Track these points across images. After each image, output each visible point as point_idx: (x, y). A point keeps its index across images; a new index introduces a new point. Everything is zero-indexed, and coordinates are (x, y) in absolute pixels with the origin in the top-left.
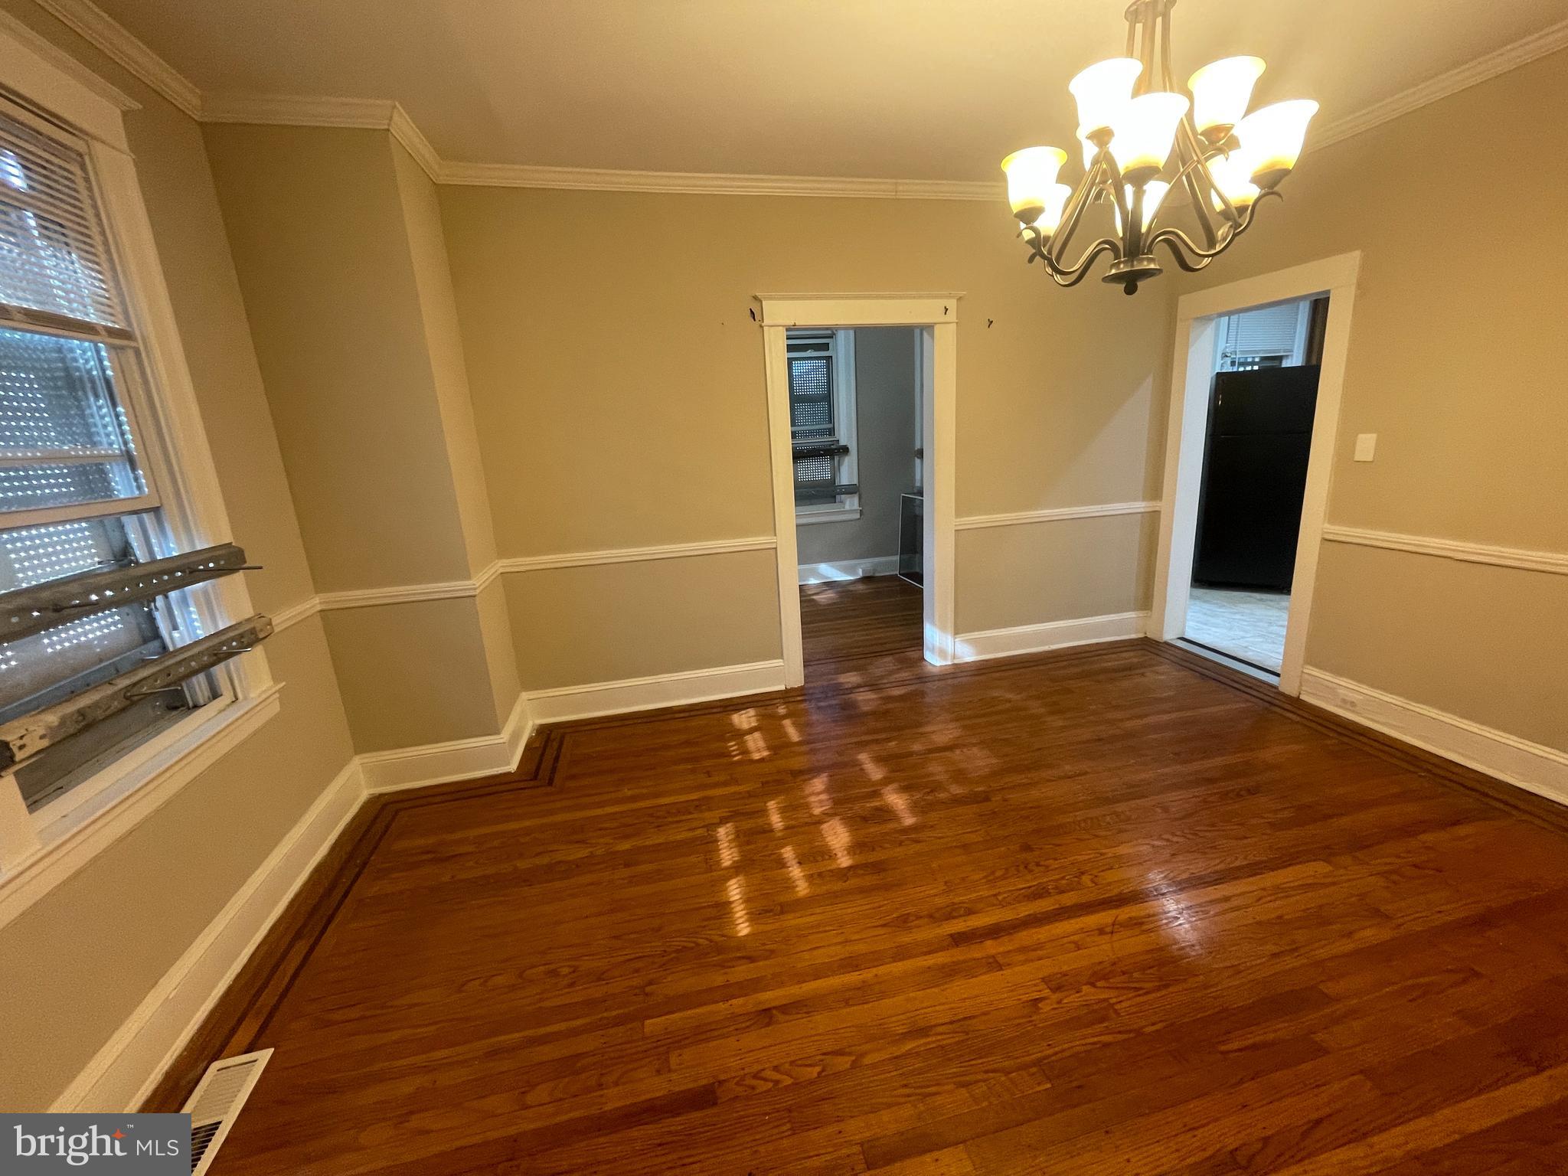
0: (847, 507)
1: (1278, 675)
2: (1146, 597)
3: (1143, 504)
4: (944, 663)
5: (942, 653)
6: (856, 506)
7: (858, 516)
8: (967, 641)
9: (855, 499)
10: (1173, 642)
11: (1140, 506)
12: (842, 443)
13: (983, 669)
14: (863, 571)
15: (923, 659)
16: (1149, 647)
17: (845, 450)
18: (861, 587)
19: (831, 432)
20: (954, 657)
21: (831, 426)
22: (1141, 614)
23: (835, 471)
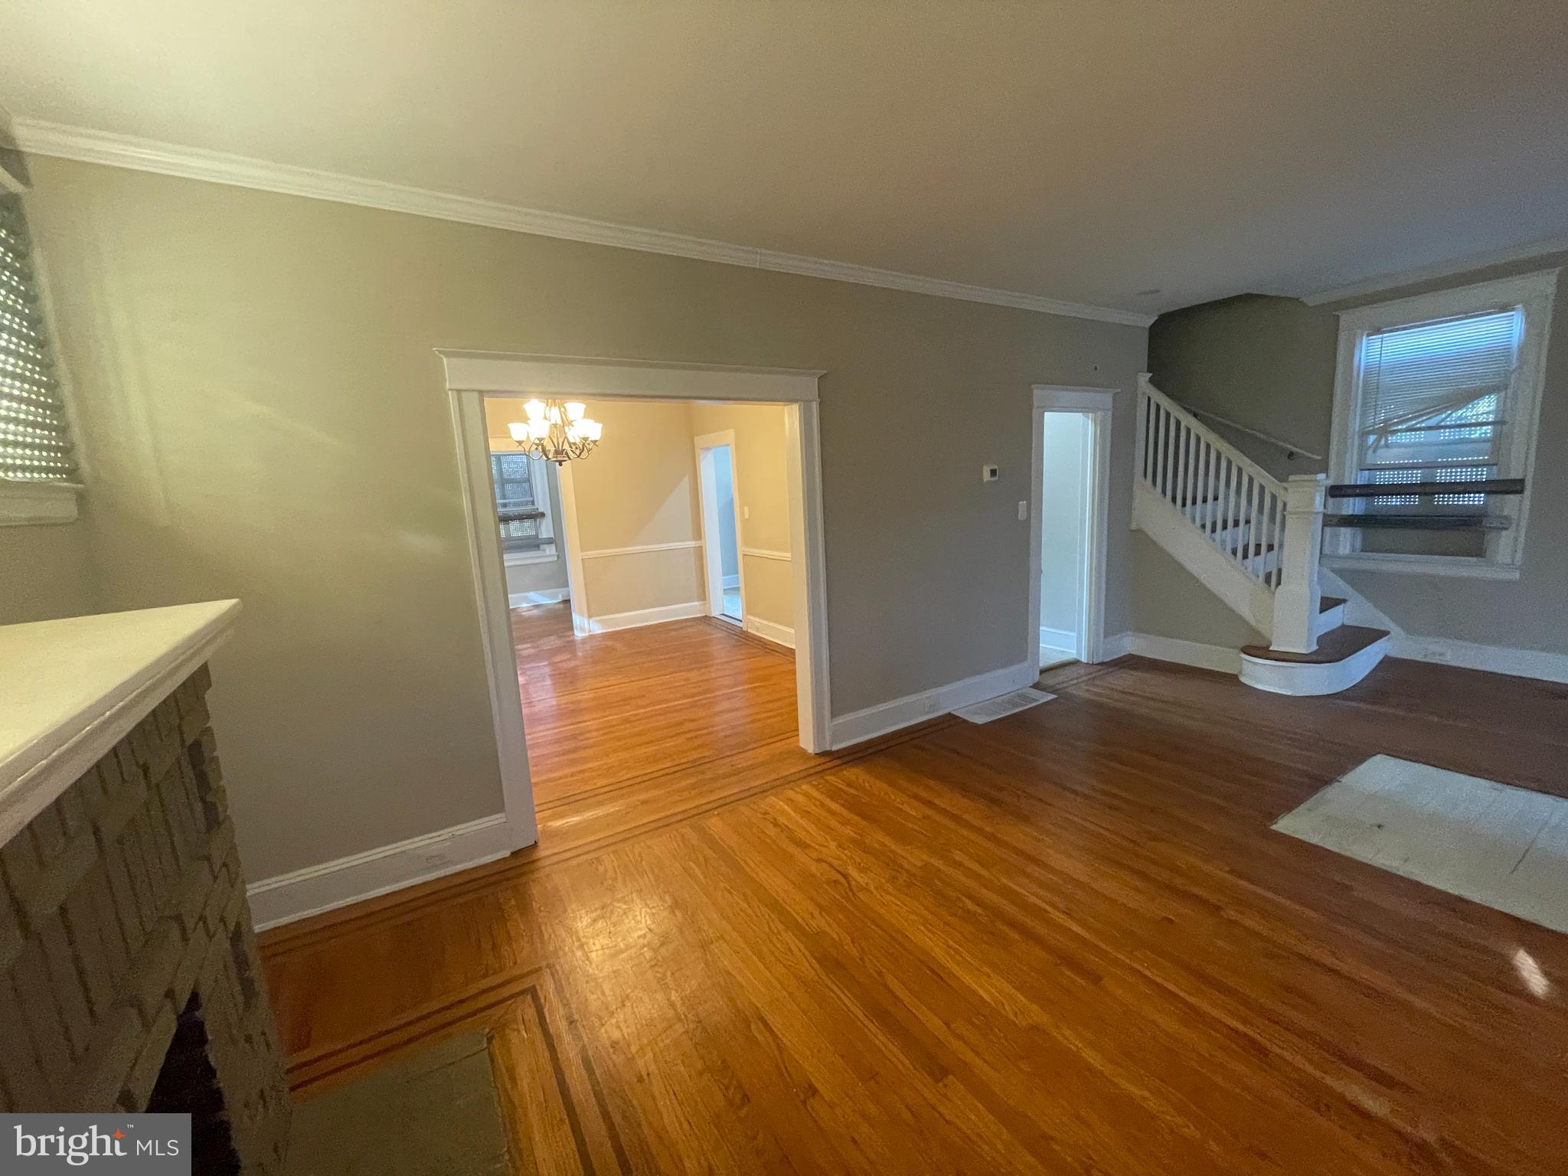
0: (548, 553)
1: (741, 621)
2: (703, 596)
3: (694, 542)
4: (584, 635)
5: (583, 630)
6: (554, 552)
7: (556, 559)
8: (599, 621)
9: (553, 547)
10: (719, 617)
11: (692, 544)
12: (540, 510)
13: (606, 636)
14: (562, 595)
15: (574, 634)
16: (706, 619)
17: (543, 515)
18: (561, 606)
19: (533, 503)
20: (590, 631)
21: (532, 499)
22: (701, 603)
23: (537, 528)
